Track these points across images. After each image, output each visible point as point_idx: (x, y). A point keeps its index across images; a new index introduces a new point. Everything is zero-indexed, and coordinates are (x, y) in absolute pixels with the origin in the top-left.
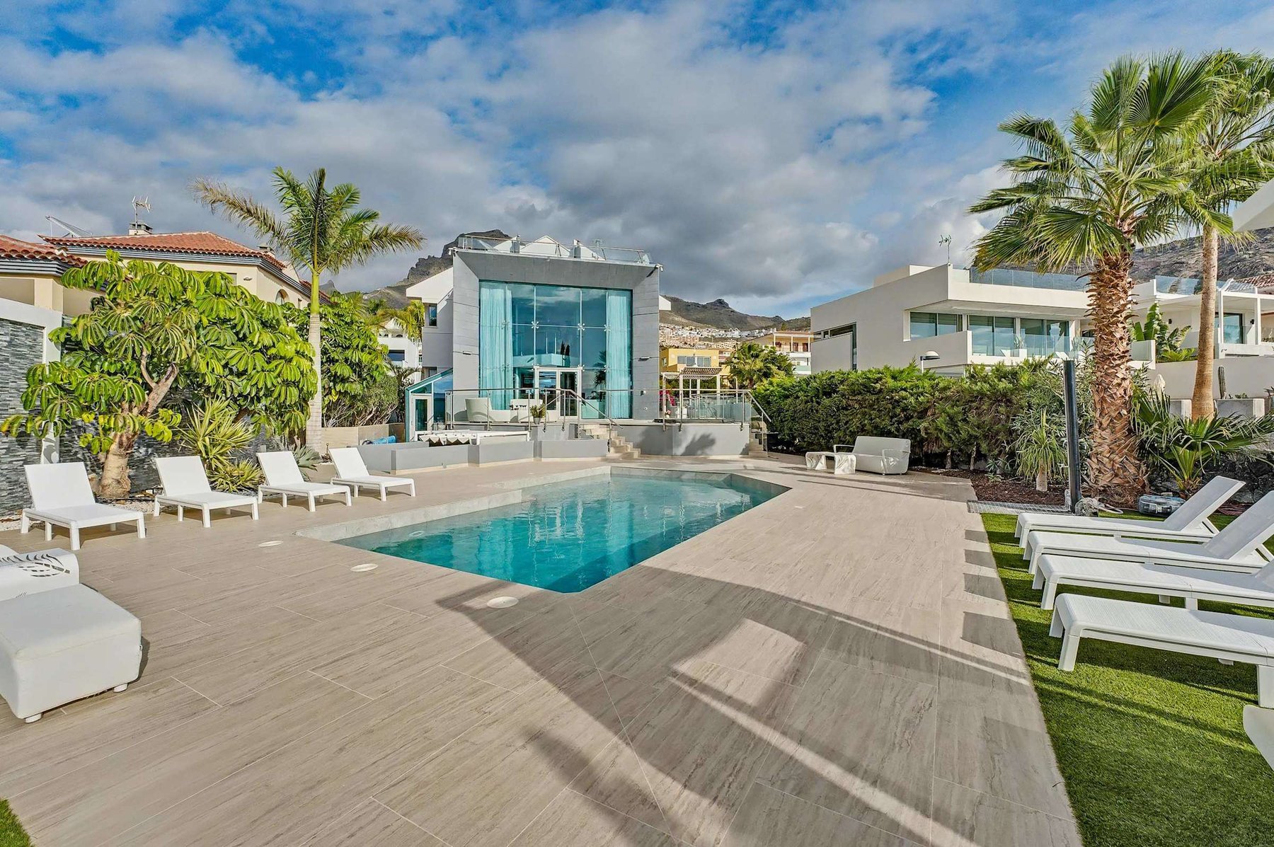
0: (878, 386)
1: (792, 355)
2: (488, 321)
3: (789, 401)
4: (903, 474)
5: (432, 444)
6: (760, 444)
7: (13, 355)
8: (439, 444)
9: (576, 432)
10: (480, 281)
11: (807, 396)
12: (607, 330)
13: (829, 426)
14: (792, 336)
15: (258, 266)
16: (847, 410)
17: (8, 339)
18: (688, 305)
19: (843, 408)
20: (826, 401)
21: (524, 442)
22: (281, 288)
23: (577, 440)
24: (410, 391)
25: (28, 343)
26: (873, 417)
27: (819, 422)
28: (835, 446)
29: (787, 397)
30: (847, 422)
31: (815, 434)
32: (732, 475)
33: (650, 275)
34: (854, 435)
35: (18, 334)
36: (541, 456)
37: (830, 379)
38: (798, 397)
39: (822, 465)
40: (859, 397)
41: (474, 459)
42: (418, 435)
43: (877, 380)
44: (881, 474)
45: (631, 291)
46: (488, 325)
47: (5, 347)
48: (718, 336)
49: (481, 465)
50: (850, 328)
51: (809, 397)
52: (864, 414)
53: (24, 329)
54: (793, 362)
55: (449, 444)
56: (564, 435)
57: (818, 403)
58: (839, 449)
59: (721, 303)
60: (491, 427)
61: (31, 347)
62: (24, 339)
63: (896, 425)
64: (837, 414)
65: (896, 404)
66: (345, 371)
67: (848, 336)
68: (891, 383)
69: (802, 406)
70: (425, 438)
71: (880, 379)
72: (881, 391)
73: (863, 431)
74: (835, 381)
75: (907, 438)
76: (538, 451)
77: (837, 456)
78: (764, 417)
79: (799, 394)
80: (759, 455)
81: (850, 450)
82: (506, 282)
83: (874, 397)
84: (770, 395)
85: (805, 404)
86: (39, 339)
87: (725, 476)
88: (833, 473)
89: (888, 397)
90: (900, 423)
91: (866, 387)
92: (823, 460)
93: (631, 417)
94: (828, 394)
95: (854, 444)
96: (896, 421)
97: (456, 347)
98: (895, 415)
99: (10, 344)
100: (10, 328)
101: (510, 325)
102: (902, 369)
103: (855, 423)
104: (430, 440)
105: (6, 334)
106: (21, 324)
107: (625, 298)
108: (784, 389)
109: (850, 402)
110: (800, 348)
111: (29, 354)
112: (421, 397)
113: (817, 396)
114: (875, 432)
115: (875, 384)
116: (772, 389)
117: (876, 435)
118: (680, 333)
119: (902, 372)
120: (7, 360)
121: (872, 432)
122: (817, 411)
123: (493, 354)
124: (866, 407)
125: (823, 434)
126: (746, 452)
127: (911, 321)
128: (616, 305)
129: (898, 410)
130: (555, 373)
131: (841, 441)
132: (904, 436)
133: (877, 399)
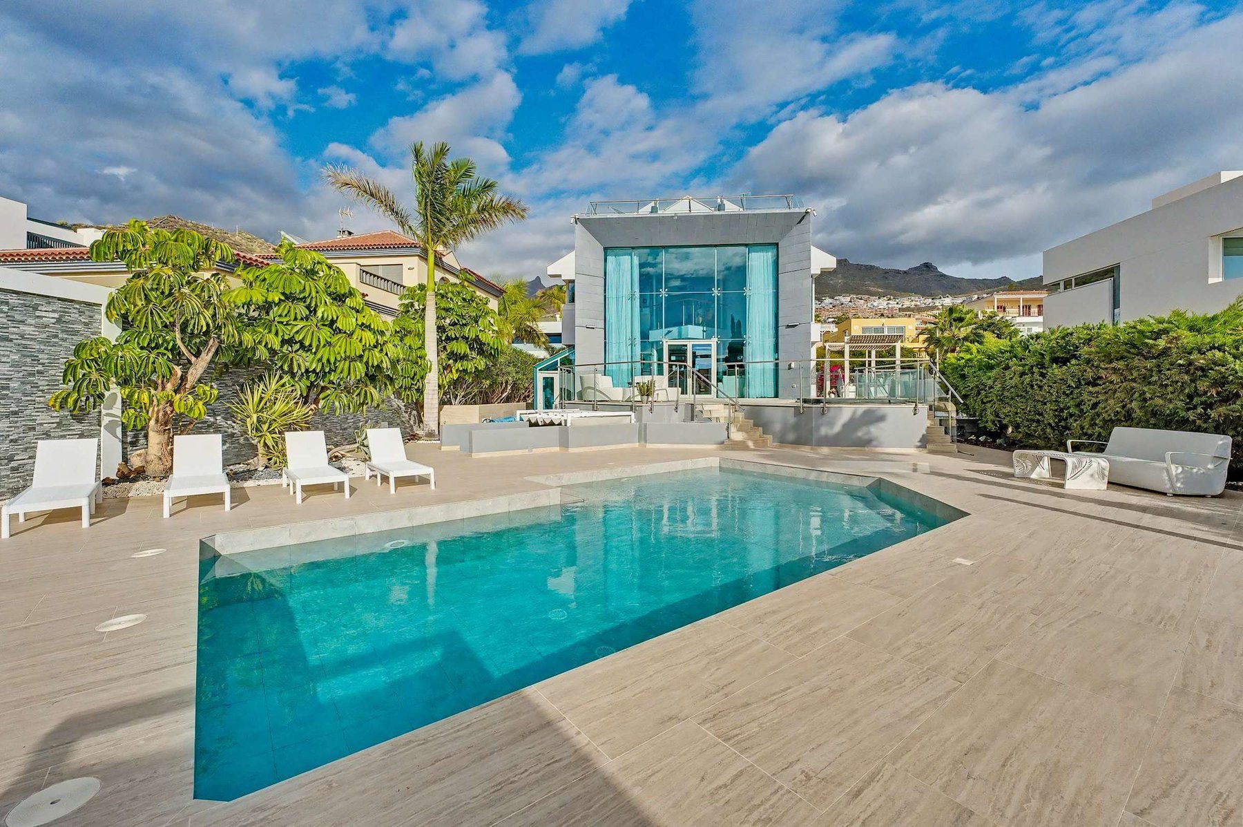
0: (1162, 343)
1: (1019, 320)
2: (614, 292)
3: (992, 374)
4: (1213, 497)
5: (532, 425)
6: (946, 433)
7: (63, 331)
8: (536, 424)
9: (692, 413)
10: (605, 249)
11: (1024, 366)
12: (747, 293)
13: (1062, 410)
14: (1022, 297)
15: (418, 256)
16: (1096, 385)
17: (56, 315)
18: (886, 272)
19: (1088, 383)
20: (1056, 371)
21: (627, 424)
22: (443, 276)
23: (693, 423)
24: (538, 369)
25: (83, 320)
26: (1148, 395)
27: (1045, 404)
28: (1069, 442)
29: (991, 367)
30: (1095, 406)
31: (1038, 421)
32: (880, 481)
33: (800, 222)
34: (1110, 424)
35: (70, 311)
36: (646, 441)
37: (1063, 338)
38: (1007, 368)
39: (1043, 471)
40: (1120, 364)
41: (564, 443)
42: (520, 414)
43: (1157, 335)
44: (1165, 494)
45: (777, 244)
46: (614, 296)
47: (53, 324)
48: (924, 306)
49: (571, 450)
50: (1111, 272)
51: (1027, 368)
52: (1131, 392)
53: (78, 306)
54: (1022, 328)
55: (545, 425)
56: (677, 418)
57: (1043, 375)
58: (1076, 448)
59: (927, 267)
60: (599, 407)
61: (86, 324)
62: (77, 316)
63: (1200, 410)
64: (1076, 391)
65: (1199, 373)
66: (462, 348)
67: (1107, 284)
68: (1188, 338)
69: (1016, 380)
70: (525, 418)
71: (1166, 331)
72: (1165, 352)
73: (1128, 419)
74: (1074, 340)
75: (1224, 433)
76: (643, 435)
77: (1071, 459)
78: (953, 396)
79: (1011, 364)
80: (945, 449)
81: (1101, 449)
82: (633, 248)
83: (1149, 364)
84: (965, 366)
85: (1021, 377)
86: (97, 316)
87: (870, 481)
88: (1062, 486)
89: (1181, 362)
90: (1208, 406)
91: (1134, 346)
92: (1046, 463)
93: (776, 396)
94: (1063, 362)
95: (1107, 441)
96: (1202, 403)
97: (578, 321)
98: (1196, 393)
99: (59, 321)
100: (58, 306)
101: (637, 294)
102: (1210, 315)
103: (1112, 406)
104: (529, 421)
105: (54, 311)
106: (72, 301)
107: (770, 254)
108: (989, 357)
109: (1103, 373)
110: (1034, 310)
111: (84, 331)
112: (548, 374)
113: (1041, 366)
114: (1152, 421)
115: (1155, 340)
116: (968, 356)
117: (1155, 426)
118: (875, 304)
119: (1214, 318)
120: (56, 336)
121: (1147, 421)
122: (1041, 387)
123: (619, 328)
124: (1134, 380)
125: (1051, 421)
126: (924, 442)
127: (1225, 254)
128: (759, 263)
129: (1202, 385)
130: (686, 345)
131: (1086, 434)
132: (1218, 429)
133: (1158, 366)
